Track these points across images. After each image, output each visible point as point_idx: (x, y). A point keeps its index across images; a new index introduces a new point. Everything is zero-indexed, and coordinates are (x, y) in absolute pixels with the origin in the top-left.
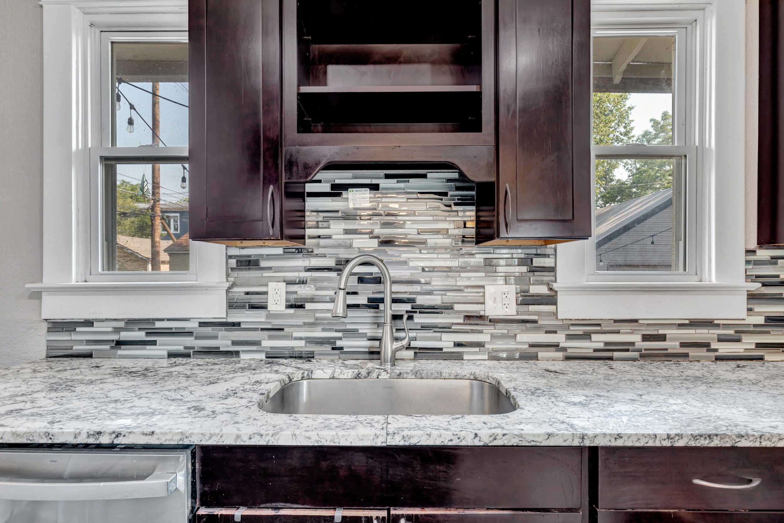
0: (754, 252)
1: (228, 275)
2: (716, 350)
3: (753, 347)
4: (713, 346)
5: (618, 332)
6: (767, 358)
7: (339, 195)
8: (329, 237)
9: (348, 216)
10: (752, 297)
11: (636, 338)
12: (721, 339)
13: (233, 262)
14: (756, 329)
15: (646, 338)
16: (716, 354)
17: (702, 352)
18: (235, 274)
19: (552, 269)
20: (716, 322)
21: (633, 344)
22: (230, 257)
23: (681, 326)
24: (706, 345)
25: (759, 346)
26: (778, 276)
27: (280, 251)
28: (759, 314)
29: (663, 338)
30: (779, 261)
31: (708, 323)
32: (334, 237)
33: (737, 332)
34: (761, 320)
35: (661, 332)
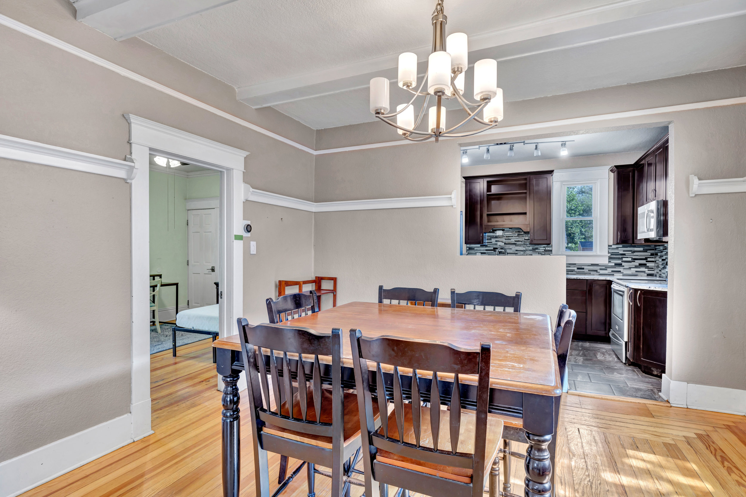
0: (611, 246)
1: (467, 251)
2: (599, 272)
3: (611, 271)
4: (598, 271)
5: (570, 267)
6: (615, 275)
7: (494, 232)
8: (492, 242)
9: (496, 237)
10: (610, 258)
11: (575, 269)
12: (601, 269)
13: (468, 248)
14: (612, 267)
15: (578, 269)
16: (599, 273)
17: (595, 273)
18: (468, 251)
19: (551, 251)
20: (599, 265)
21: (574, 270)
22: (467, 247)
23: (589, 266)
24: (596, 271)
25: (612, 271)
26: (619, 252)
27: (479, 246)
28: (613, 263)
29: (583, 269)
30: (619, 248)
31: (597, 265)
32: (493, 242)
33: (605, 267)
34: (613, 264)
35: (583, 267)
